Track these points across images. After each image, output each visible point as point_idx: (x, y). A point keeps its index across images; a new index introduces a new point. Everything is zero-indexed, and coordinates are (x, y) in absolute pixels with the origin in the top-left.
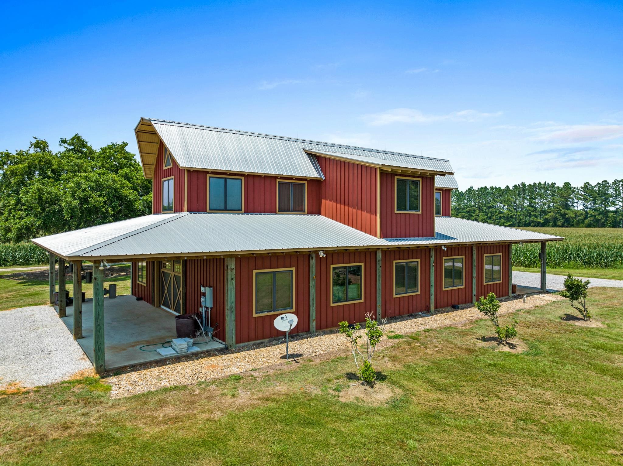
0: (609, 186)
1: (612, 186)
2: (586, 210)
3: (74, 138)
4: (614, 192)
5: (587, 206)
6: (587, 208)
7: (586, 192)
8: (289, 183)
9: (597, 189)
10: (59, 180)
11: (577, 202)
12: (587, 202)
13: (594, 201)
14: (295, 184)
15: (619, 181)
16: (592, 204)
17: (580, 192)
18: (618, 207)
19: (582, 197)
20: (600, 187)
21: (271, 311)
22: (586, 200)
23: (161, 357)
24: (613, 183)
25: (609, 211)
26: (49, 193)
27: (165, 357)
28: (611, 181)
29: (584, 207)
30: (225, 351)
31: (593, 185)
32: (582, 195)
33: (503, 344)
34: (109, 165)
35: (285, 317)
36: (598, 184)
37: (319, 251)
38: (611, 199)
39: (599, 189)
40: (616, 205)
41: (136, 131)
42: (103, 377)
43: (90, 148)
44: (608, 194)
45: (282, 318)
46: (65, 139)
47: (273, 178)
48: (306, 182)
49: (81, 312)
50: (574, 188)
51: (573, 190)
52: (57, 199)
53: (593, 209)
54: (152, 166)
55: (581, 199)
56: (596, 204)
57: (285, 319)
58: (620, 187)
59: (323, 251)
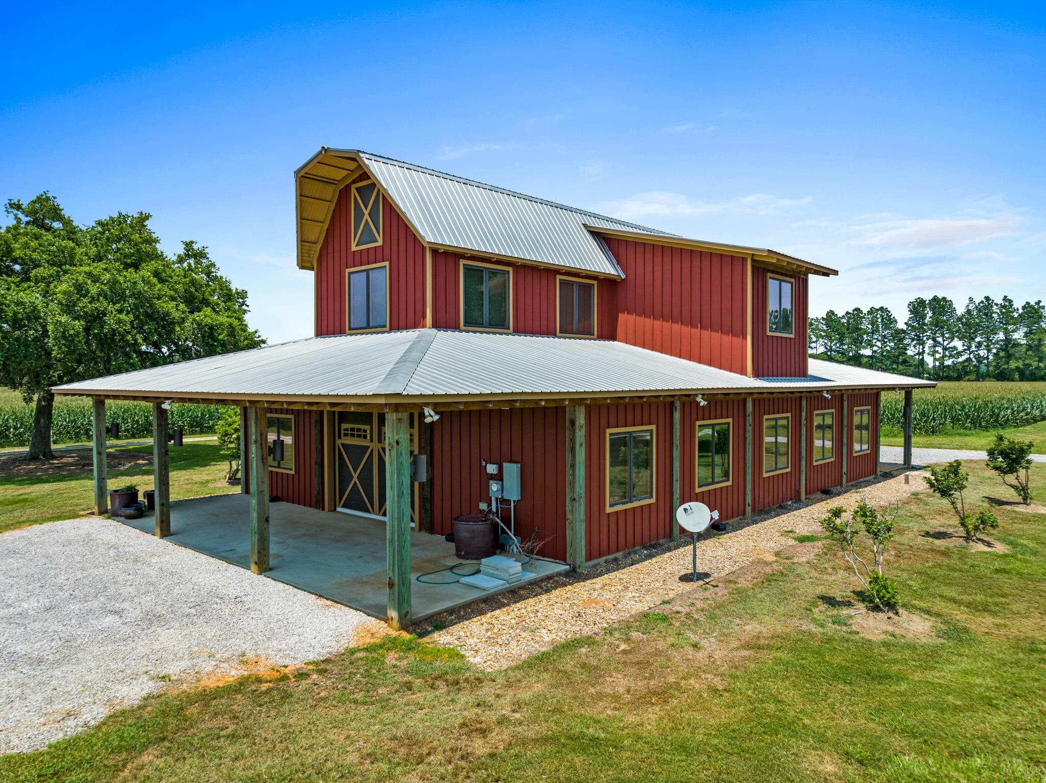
0: (863, 317)
1: (866, 316)
2: (829, 353)
3: (39, 199)
4: (870, 327)
5: (831, 347)
6: (831, 350)
7: (830, 327)
8: (573, 283)
9: (845, 321)
10: (28, 279)
11: (816, 341)
12: (831, 341)
13: (841, 341)
14: (581, 285)
15: (878, 310)
16: (838, 345)
17: (820, 326)
18: (875, 348)
19: (823, 334)
20: (850, 318)
21: (627, 503)
22: (829, 338)
23: (485, 593)
24: (868, 312)
25: (863, 356)
26: (19, 303)
27: (492, 591)
28: (865, 310)
29: (826, 348)
30: (574, 575)
31: (840, 315)
32: (824, 331)
33: (973, 541)
34: (121, 254)
35: (689, 508)
36: (848, 313)
37: (696, 395)
38: (865, 336)
39: (848, 321)
40: (872, 346)
41: (300, 175)
42: (421, 635)
43: (67, 223)
44: (861, 329)
45: (685, 510)
46: (19, 201)
47: (551, 272)
48: (595, 283)
49: (267, 520)
50: (812, 319)
51: (811, 322)
52: (34, 316)
53: (838, 352)
54: (314, 245)
55: (822, 337)
56: (844, 344)
57: (689, 511)
58: (878, 318)
59: (703, 395)
